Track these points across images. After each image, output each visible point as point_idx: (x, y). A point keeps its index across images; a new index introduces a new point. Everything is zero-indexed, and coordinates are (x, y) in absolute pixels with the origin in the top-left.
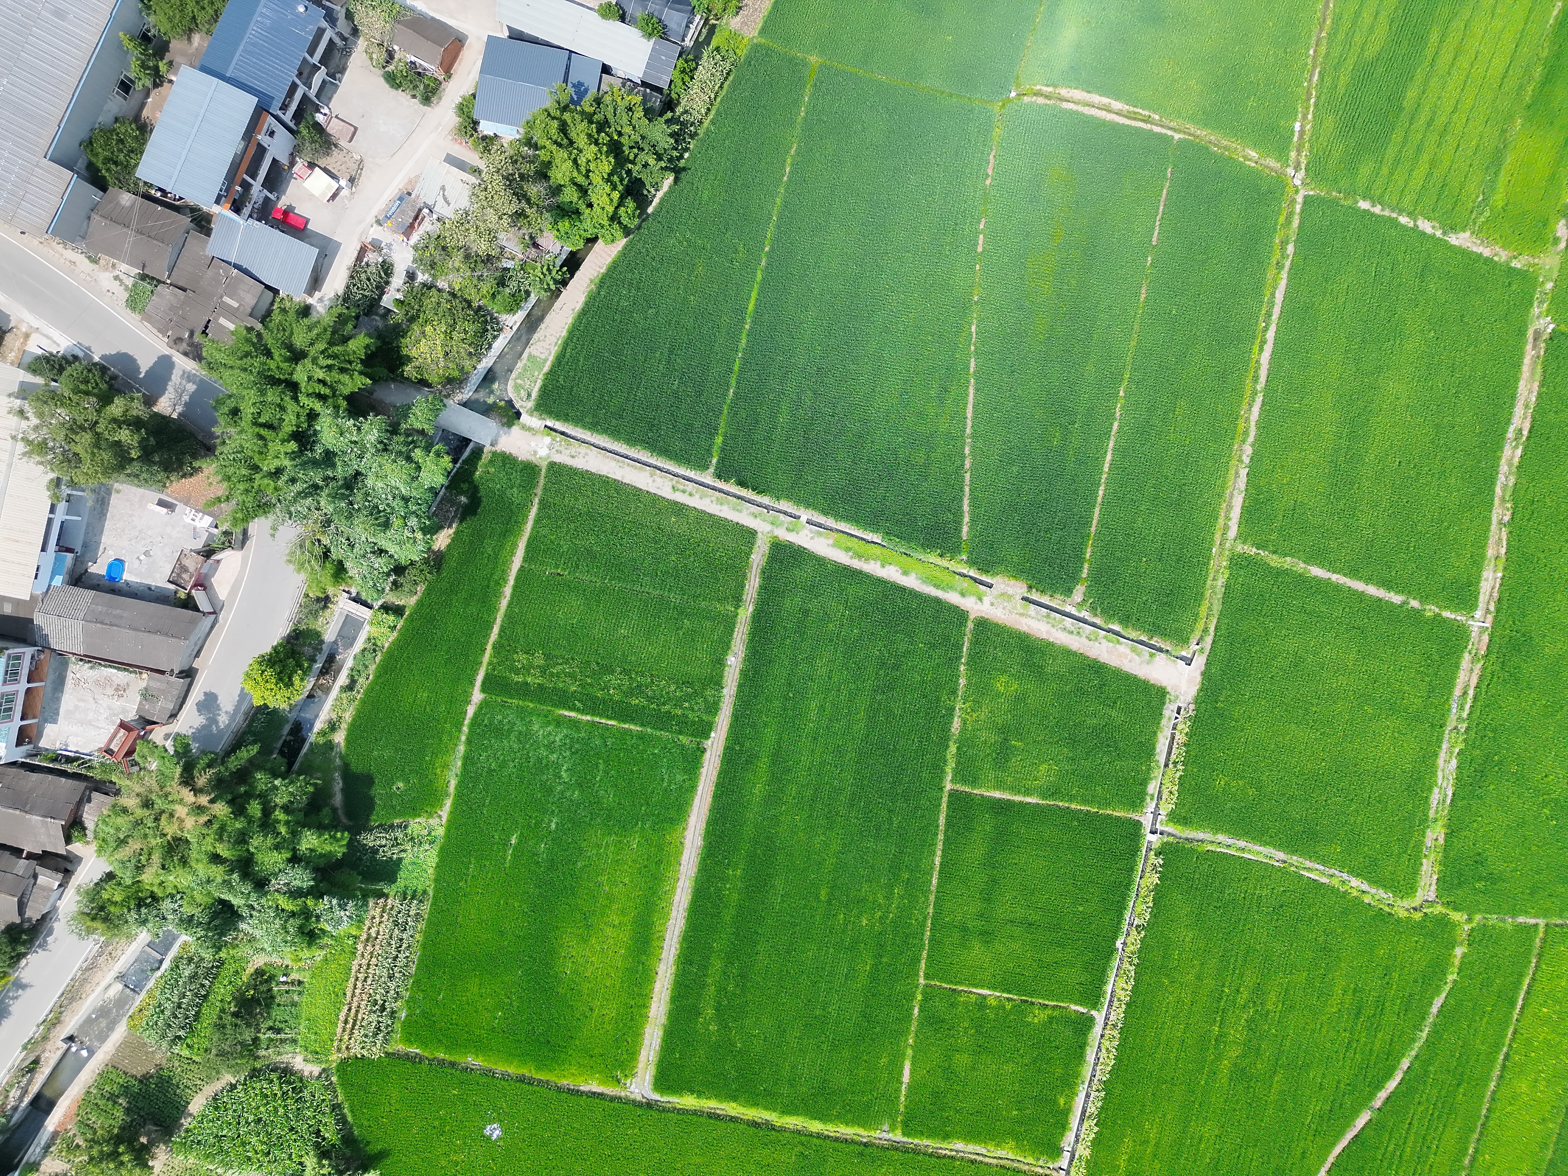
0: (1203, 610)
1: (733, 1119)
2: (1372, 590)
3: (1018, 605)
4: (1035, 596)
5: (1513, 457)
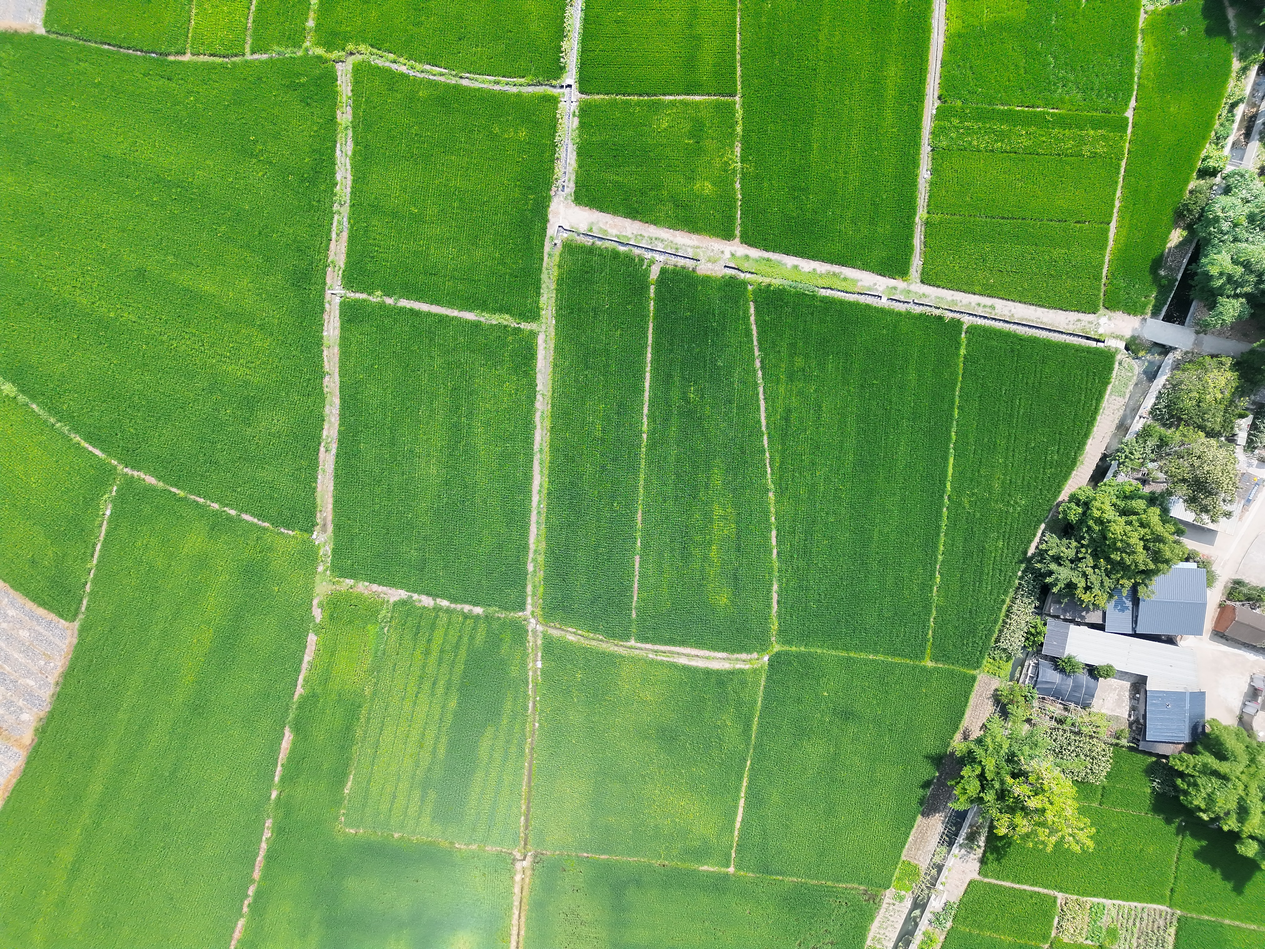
2: (424, 307)
3: (702, 254)
4: (690, 264)
5: (329, 429)
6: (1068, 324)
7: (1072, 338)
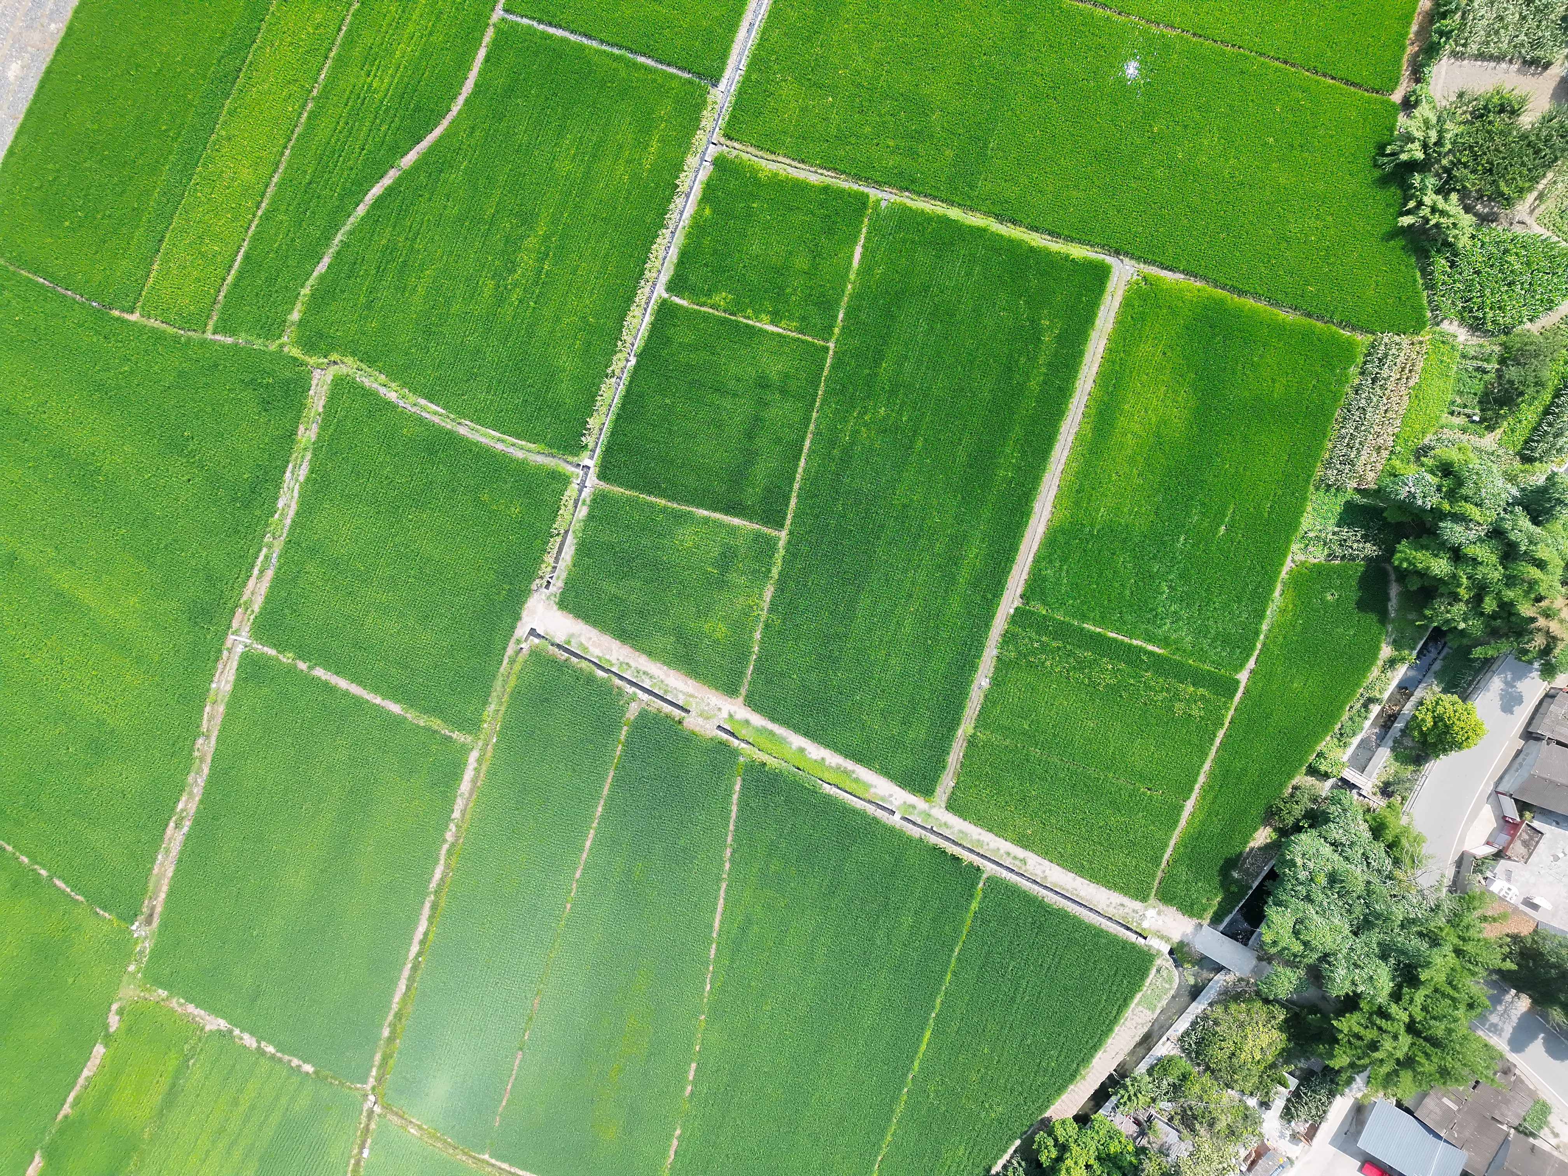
0: (512, 682)
1: (1036, 229)
2: (343, 684)
3: (694, 706)
4: (677, 713)
5: (187, 801)
6: (1108, 906)
7: (1109, 924)
